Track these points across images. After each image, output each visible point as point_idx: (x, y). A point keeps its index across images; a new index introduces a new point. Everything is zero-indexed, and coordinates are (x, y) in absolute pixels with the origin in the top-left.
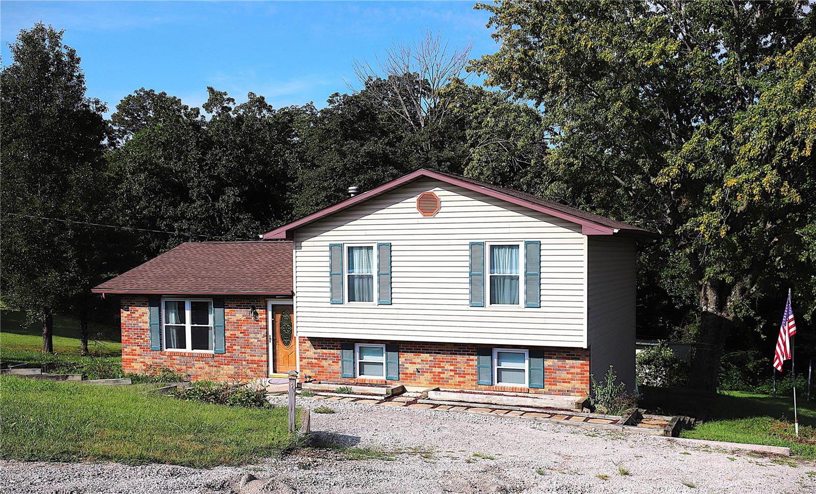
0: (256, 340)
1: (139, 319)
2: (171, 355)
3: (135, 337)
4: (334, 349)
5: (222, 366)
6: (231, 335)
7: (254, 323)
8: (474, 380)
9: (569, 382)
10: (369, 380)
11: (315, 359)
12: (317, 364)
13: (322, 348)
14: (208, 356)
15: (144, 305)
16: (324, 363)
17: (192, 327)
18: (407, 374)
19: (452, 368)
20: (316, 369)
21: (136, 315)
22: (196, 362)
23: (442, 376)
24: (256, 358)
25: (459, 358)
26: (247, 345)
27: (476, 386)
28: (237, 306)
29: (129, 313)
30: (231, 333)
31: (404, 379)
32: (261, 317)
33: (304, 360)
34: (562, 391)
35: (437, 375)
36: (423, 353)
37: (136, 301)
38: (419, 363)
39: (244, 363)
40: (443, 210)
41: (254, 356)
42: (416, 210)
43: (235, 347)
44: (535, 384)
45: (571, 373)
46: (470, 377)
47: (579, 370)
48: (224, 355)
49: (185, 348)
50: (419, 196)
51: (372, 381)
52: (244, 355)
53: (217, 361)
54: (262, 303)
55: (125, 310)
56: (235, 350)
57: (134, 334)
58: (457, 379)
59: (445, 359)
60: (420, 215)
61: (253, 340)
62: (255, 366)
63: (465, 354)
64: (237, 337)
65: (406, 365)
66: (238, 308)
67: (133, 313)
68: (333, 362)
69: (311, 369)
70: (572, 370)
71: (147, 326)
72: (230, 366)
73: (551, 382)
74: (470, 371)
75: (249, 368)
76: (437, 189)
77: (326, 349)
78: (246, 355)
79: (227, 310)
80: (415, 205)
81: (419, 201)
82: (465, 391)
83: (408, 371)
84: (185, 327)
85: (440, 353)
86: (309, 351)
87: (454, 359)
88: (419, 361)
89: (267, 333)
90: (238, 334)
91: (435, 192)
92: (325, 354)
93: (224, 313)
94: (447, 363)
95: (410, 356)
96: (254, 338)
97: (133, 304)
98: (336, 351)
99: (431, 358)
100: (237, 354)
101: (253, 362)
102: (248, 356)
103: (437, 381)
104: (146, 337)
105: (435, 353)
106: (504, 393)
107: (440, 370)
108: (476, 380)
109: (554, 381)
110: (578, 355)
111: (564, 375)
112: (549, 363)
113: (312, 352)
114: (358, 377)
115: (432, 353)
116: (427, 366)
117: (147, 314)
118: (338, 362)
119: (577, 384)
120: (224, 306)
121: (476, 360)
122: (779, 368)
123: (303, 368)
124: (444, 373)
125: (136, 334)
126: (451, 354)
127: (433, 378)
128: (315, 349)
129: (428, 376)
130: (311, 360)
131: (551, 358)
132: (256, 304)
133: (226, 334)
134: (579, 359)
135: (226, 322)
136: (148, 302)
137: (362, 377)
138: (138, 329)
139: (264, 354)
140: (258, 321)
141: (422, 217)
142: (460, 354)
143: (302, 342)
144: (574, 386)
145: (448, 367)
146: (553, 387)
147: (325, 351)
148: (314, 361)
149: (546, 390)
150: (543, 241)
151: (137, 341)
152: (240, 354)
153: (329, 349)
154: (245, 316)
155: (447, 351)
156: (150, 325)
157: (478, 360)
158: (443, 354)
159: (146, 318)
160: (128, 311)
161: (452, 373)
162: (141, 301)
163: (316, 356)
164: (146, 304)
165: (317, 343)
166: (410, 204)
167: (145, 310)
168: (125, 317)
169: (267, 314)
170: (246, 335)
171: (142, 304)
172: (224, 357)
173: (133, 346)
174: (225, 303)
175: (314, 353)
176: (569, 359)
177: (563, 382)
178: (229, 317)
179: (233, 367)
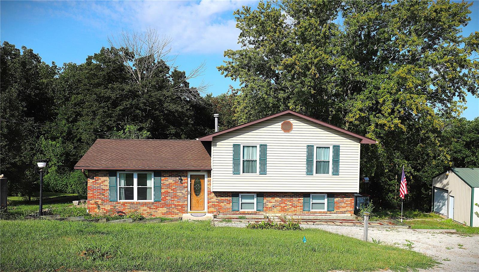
0: (181, 194)
1: (101, 184)
2: (124, 204)
3: (98, 194)
4: (228, 197)
5: (159, 208)
6: (165, 191)
7: (180, 185)
8: (301, 209)
9: (345, 208)
10: (248, 212)
11: (216, 202)
12: (217, 205)
13: (221, 197)
14: (149, 203)
15: (105, 176)
16: (222, 204)
17: (138, 187)
18: (267, 208)
19: (291, 204)
20: (217, 207)
21: (100, 181)
22: (141, 207)
23: (285, 208)
24: (181, 203)
25: (294, 199)
26: (176, 196)
27: (302, 212)
28: (169, 176)
29: (94, 180)
30: (165, 190)
31: (266, 210)
32: (184, 181)
33: (210, 203)
34: (342, 212)
35: (283, 208)
36: (276, 197)
37: (100, 174)
38: (274, 202)
39: (173, 206)
40: (294, 129)
41: (179, 202)
42: (280, 129)
43: (167, 198)
44: (330, 209)
45: (346, 204)
46: (300, 208)
47: (349, 202)
48: (160, 202)
49: (133, 199)
50: (282, 122)
51: (249, 212)
52: (173, 202)
53: (155, 206)
54: (185, 174)
55: (91, 179)
56: (168, 199)
57: (97, 192)
58: (293, 209)
59: (287, 200)
60: (283, 132)
61: (179, 194)
62: (180, 207)
63: (297, 197)
64: (169, 193)
65: (267, 204)
66: (170, 177)
67: (97, 180)
68: (226, 204)
69: (214, 208)
70: (347, 202)
71: (108, 188)
72: (164, 208)
73: (337, 208)
74: (300, 205)
75: (176, 209)
76: (292, 119)
77: (223, 197)
78: (175, 202)
79: (162, 178)
80: (280, 127)
81: (282, 125)
82: (297, 214)
83: (268, 206)
84: (133, 187)
85: (285, 197)
86: (213, 198)
87: (291, 200)
88: (274, 201)
89: (188, 190)
90: (169, 190)
91: (291, 121)
92: (222, 199)
93: (161, 179)
94: (288, 202)
95: (269, 199)
96: (180, 193)
97: (97, 175)
98: (229, 198)
99: (280, 200)
100: (168, 202)
101: (178, 205)
102: (176, 202)
103: (283, 210)
104: (106, 194)
105: (282, 197)
106: (316, 214)
107: (285, 205)
108: (303, 209)
109: (339, 208)
110: (350, 196)
111: (343, 205)
112: (336, 199)
113: (215, 199)
114: (240, 210)
115: (281, 197)
116: (278, 204)
117: (107, 180)
118: (230, 204)
119: (349, 209)
120: (160, 176)
121: (302, 200)
122: (403, 198)
123: (210, 207)
124: (287, 206)
125: (99, 192)
126: (290, 197)
127: (281, 209)
128: (217, 197)
129: (279, 208)
130: (214, 203)
131: (337, 197)
132: (181, 174)
133: (162, 191)
134: (350, 197)
135: (162, 184)
136: (108, 174)
137: (242, 210)
138: (100, 190)
139: (186, 201)
140: (182, 183)
141: (284, 132)
142: (294, 197)
143: (209, 194)
144: (347, 209)
145: (289, 203)
146: (338, 210)
147: (222, 198)
148: (216, 203)
149: (335, 212)
150: (341, 146)
151: (99, 196)
152: (170, 202)
153: (225, 197)
154: (174, 181)
155: (288, 196)
156: (110, 187)
157: (304, 200)
158: (287, 197)
159: (107, 183)
160: (93, 179)
161: (291, 206)
162: (103, 174)
163: (217, 201)
164: (107, 175)
165: (218, 194)
166: (278, 126)
167: (107, 178)
168: (91, 183)
169: (188, 180)
170: (175, 191)
171: (104, 175)
172: (160, 203)
173: (96, 199)
174: (161, 174)
175: (216, 199)
176: (345, 197)
177: (342, 208)
178: (164, 182)
179: (166, 208)
